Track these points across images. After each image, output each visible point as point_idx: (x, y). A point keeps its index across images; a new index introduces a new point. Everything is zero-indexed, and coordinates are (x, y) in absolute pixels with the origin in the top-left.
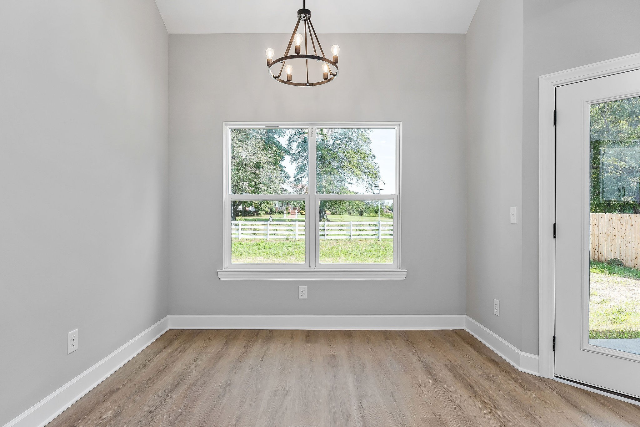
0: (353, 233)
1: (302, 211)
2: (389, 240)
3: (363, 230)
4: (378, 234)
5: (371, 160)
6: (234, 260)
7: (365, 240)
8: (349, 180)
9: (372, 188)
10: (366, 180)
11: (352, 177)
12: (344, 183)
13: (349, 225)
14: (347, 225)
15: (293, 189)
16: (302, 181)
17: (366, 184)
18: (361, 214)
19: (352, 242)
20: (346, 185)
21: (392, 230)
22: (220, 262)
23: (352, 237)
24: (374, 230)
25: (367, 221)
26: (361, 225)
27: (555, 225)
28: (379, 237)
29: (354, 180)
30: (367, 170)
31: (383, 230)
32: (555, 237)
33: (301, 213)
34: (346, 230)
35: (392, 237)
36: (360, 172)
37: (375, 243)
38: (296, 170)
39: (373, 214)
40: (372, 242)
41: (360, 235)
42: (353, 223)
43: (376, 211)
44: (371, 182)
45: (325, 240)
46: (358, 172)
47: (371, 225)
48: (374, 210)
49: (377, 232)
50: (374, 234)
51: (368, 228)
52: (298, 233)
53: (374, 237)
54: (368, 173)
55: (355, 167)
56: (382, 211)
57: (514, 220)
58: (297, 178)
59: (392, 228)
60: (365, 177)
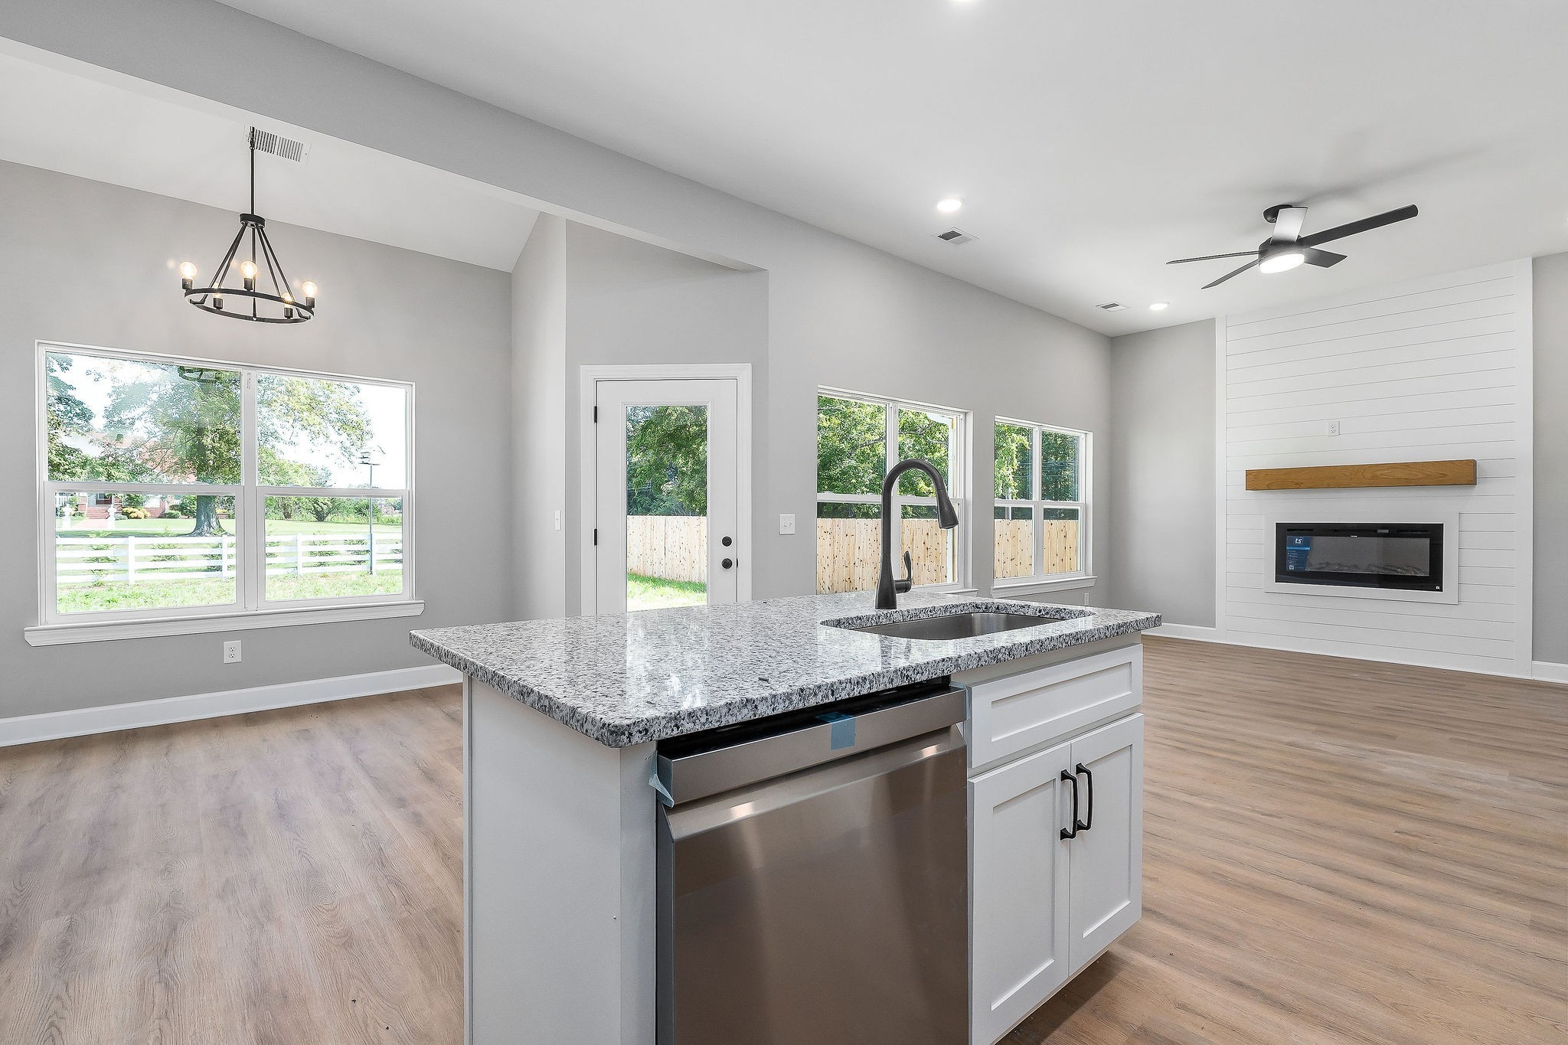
0: (303, 559)
1: (130, 509)
2: (393, 574)
3: (328, 554)
4: (369, 563)
5: (347, 392)
6: (61, 608)
7: (336, 575)
8: (286, 437)
9: (352, 458)
10: (334, 436)
11: (296, 430)
12: (272, 441)
13: (293, 544)
14: (286, 544)
15: (103, 449)
16: (134, 427)
17: (336, 449)
18: (320, 517)
19: (301, 581)
20: (279, 446)
21: (401, 552)
22: (31, 609)
23: (301, 571)
24: (358, 553)
25: (339, 533)
26: (325, 543)
27: (596, 531)
28: (371, 568)
29: (303, 437)
30: (337, 416)
31: (381, 551)
32: (596, 544)
33: (127, 514)
34: (284, 554)
35: (399, 566)
36: (318, 419)
37: (362, 579)
38: (112, 398)
39: (353, 517)
40: (354, 577)
41: (321, 564)
42: (302, 538)
43: (359, 511)
44: (347, 444)
45: (224, 580)
46: (314, 419)
47: (351, 542)
48: (356, 509)
49: (366, 557)
50: (359, 562)
51: (342, 548)
52: (133, 565)
53: (358, 568)
54: (339, 424)
55: (302, 407)
56: (376, 511)
57: (557, 527)
58: (116, 419)
59: (399, 546)
60: (331, 432)
